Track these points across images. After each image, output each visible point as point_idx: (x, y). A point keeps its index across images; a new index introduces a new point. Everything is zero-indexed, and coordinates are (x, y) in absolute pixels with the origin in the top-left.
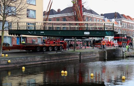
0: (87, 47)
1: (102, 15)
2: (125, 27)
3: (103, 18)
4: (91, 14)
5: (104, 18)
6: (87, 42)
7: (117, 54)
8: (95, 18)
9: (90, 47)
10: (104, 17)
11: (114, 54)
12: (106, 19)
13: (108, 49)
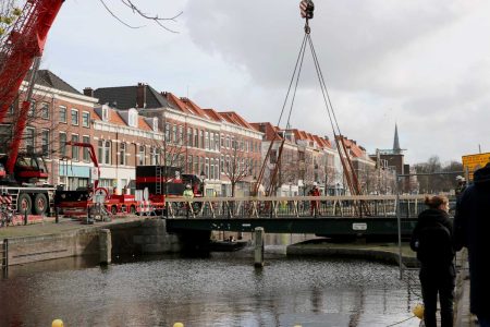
0: (31, 219)
1: (88, 92)
2: (174, 139)
3: (92, 105)
4: (47, 89)
5: (98, 106)
6: (33, 196)
7: (148, 240)
8: (64, 103)
9: (45, 218)
10: (97, 100)
11: (138, 242)
12: (105, 107)
13: (115, 222)
